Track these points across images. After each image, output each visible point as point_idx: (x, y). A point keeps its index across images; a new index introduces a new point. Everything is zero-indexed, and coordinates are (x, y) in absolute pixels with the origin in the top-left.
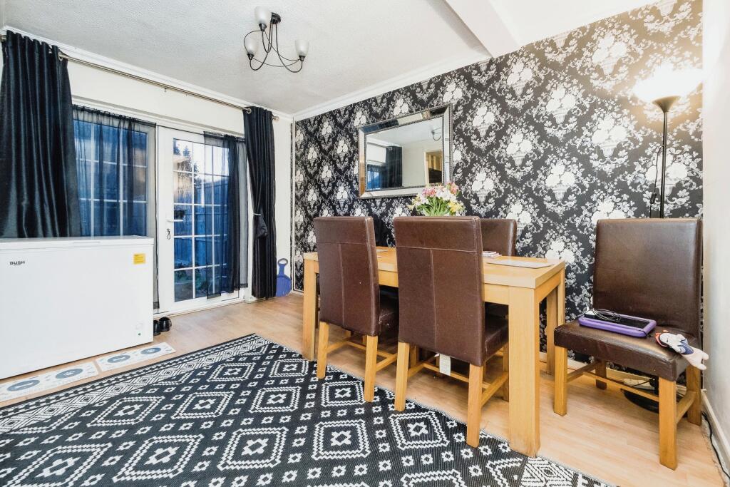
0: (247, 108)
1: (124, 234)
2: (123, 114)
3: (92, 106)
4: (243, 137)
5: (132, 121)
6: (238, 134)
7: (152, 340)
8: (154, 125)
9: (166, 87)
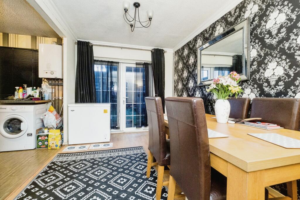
0: (152, 50)
1: (102, 102)
2: (109, 60)
3: (100, 59)
4: (151, 62)
5: (112, 62)
6: (149, 61)
7: (109, 141)
8: (118, 63)
9: (122, 48)
